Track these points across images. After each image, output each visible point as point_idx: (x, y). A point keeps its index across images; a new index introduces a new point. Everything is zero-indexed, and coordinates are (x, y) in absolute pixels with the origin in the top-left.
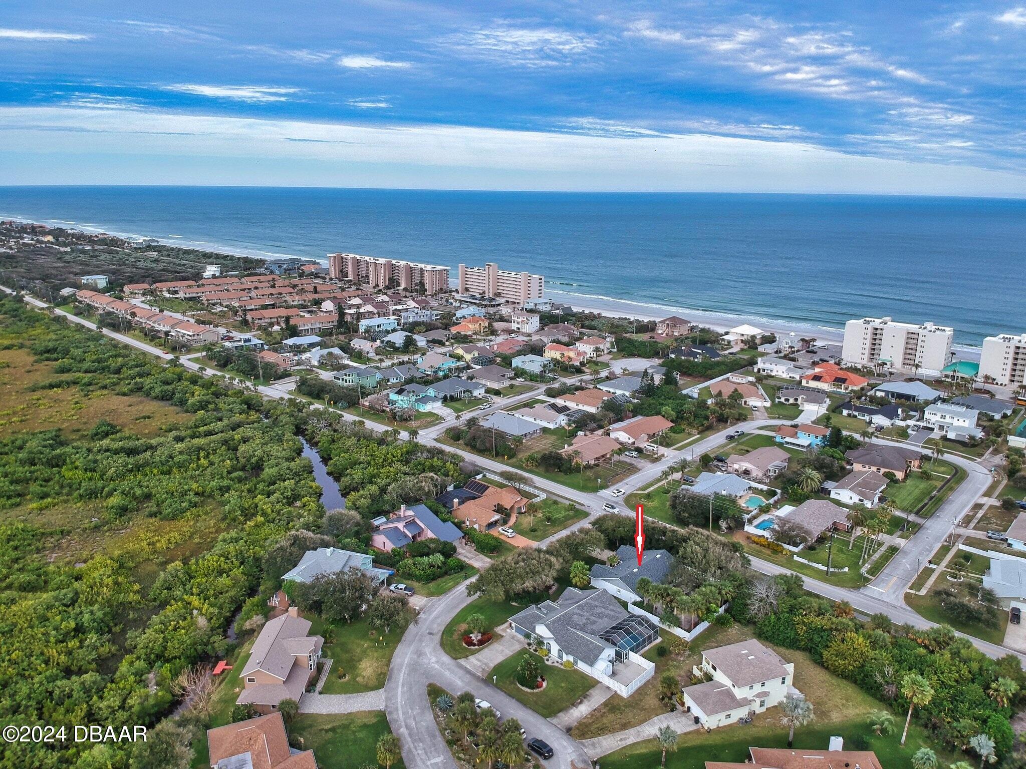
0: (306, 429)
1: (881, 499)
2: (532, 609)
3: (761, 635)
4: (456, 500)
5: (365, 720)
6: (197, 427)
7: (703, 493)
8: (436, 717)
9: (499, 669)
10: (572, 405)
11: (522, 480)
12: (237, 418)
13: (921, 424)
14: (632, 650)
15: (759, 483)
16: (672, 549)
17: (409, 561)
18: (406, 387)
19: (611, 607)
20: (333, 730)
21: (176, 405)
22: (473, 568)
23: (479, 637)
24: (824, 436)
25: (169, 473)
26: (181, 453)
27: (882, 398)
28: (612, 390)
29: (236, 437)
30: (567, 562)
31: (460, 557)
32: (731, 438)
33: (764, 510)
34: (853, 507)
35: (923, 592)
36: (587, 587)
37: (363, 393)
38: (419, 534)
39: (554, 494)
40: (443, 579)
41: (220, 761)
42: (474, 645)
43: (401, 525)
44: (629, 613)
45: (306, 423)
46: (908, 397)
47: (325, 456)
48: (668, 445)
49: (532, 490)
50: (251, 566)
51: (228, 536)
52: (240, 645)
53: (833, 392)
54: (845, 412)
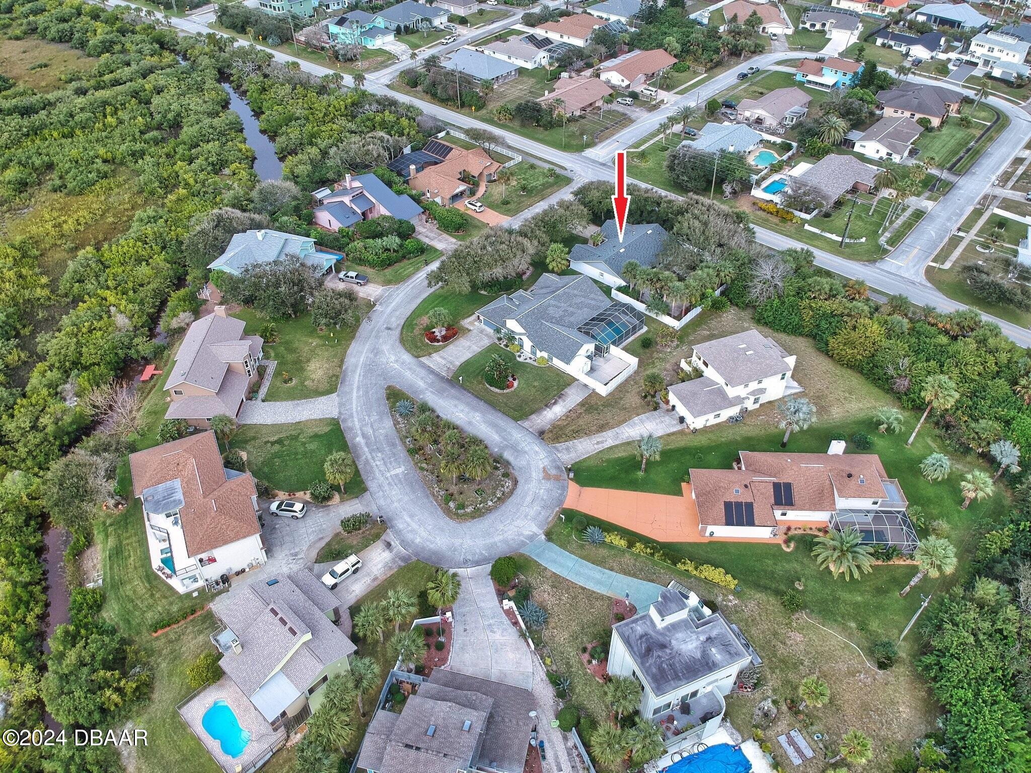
0: (231, 74)
1: (913, 153)
2: (503, 301)
3: (760, 321)
4: (413, 167)
5: (316, 430)
6: (101, 75)
7: (707, 150)
8: (396, 423)
9: (466, 369)
10: (554, 36)
11: (492, 139)
12: (149, 61)
13: (965, 58)
14: (614, 343)
15: (773, 134)
16: (666, 223)
17: (358, 244)
18: (349, 15)
19: (592, 296)
20: (279, 442)
21: (77, 48)
22: (436, 250)
23: (444, 333)
24: (856, 74)
25: (71, 135)
26: (82, 109)
27: (923, 23)
28: (605, 16)
29: (147, 86)
30: (543, 245)
31: (420, 237)
32: (744, 76)
33: (776, 168)
34: (879, 163)
35: (947, 265)
36: (567, 272)
37: (296, 26)
38: (371, 209)
39: (532, 155)
40: (402, 264)
41: (145, 491)
42: (438, 341)
43: (347, 200)
44: (612, 299)
45: (229, 66)
46: (952, 23)
47: (256, 109)
48: (668, 88)
49: (505, 152)
50: (174, 252)
51: (144, 215)
52: (169, 346)
53: (866, 15)
54: (879, 41)
